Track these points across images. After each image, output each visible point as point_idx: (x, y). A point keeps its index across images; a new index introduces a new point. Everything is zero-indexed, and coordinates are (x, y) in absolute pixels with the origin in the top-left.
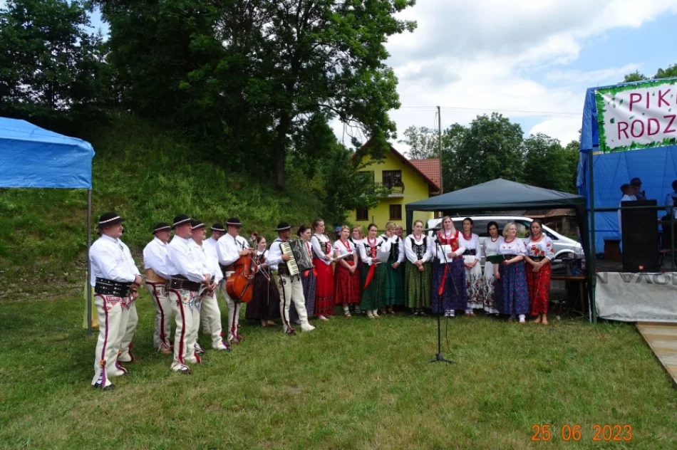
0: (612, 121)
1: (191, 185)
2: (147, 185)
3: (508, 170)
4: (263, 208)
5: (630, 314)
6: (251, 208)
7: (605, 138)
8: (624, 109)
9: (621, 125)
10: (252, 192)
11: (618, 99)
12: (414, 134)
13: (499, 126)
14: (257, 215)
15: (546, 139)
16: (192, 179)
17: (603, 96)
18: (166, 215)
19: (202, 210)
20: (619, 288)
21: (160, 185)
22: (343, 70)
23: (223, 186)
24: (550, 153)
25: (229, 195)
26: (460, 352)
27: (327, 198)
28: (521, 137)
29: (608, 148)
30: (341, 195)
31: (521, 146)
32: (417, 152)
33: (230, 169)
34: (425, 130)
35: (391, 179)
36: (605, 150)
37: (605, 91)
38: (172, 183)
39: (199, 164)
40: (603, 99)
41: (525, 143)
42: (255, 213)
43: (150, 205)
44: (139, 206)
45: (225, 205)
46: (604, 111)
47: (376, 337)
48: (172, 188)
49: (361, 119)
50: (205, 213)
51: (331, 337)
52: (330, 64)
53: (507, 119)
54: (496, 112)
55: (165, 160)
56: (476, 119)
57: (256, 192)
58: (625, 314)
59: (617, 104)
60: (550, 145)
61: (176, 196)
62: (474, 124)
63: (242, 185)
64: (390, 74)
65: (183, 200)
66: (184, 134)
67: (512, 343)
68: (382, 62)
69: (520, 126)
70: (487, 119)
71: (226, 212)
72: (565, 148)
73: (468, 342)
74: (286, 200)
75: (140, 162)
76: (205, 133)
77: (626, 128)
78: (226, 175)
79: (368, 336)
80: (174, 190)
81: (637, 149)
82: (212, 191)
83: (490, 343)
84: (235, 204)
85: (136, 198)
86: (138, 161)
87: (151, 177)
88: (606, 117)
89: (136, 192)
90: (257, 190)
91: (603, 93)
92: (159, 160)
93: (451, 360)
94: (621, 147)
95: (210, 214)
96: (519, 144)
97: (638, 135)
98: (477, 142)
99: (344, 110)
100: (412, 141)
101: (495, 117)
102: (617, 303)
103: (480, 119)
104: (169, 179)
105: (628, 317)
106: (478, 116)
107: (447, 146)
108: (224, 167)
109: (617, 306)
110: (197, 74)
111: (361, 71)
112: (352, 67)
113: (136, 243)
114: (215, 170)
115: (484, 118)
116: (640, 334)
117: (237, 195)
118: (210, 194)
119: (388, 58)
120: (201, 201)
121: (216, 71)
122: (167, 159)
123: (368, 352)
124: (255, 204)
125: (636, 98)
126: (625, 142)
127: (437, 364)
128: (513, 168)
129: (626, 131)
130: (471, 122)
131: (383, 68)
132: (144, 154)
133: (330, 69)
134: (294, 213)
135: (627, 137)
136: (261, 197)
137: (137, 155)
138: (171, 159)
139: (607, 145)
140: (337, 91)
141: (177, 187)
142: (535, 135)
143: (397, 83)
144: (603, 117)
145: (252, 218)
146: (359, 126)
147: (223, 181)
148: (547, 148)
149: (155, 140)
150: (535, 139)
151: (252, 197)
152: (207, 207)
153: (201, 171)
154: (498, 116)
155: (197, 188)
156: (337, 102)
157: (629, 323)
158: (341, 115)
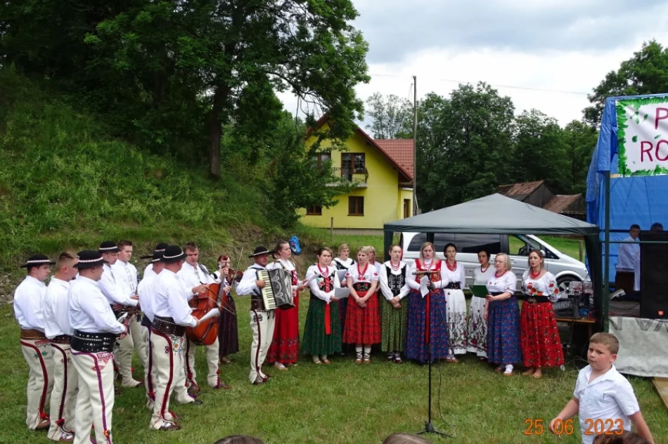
0: (634, 139)
1: (97, 170)
2: (38, 169)
3: (495, 153)
4: (193, 204)
5: (646, 367)
6: (178, 204)
7: (625, 159)
8: (648, 126)
9: (644, 144)
10: (179, 182)
11: (642, 114)
12: (379, 103)
13: (486, 98)
14: (185, 213)
15: (542, 118)
16: (98, 163)
17: (626, 109)
18: (64, 211)
19: (113, 205)
20: (635, 337)
21: (55, 170)
22: (298, 27)
23: (141, 174)
24: (545, 134)
25: (148, 186)
26: (453, 420)
27: (275, 192)
28: (512, 114)
29: (628, 170)
30: (292, 189)
31: (511, 124)
32: (383, 126)
33: (149, 151)
34: (393, 98)
35: (352, 165)
36: (624, 173)
37: (627, 103)
38: (72, 166)
39: (108, 143)
40: (624, 112)
41: (518, 121)
42: (183, 210)
43: (42, 197)
44: (27, 197)
45: (143, 198)
46: (626, 126)
47: (349, 395)
48: (72, 174)
49: (319, 93)
50: (116, 209)
51: (294, 393)
52: (283, 22)
53: (496, 91)
54: (483, 82)
55: (62, 135)
56: (457, 88)
57: (184, 182)
58: (641, 367)
59: (641, 119)
60: (545, 125)
61: (78, 185)
62: (455, 94)
63: (166, 173)
64: (357, 39)
65: (88, 191)
66: (87, 101)
67: (512, 406)
68: (349, 23)
69: (511, 100)
70: (471, 88)
71: (145, 208)
72: (564, 128)
73: (460, 404)
74: (221, 193)
75: (28, 136)
76: (116, 101)
77: (651, 149)
78: (144, 157)
79: (339, 393)
80: (74, 178)
81: (661, 174)
82: (125, 179)
83: (487, 407)
84: (156, 198)
85: (22, 187)
86: (24, 135)
87: (43, 159)
88: (628, 134)
89: (22, 178)
90: (185, 180)
91: (625, 105)
92: (53, 134)
93: (444, 431)
94: (643, 171)
95: (124, 212)
96: (510, 121)
97: (664, 158)
98: (458, 118)
99: (299, 80)
100: (377, 111)
101: (481, 87)
102: (632, 354)
103: (464, 88)
104: (68, 162)
105: (643, 371)
106: (460, 85)
107: (420, 120)
108: (141, 147)
109: (631, 358)
110: (110, 26)
111: (322, 31)
112: (310, 25)
113: (23, 249)
114: (129, 152)
115: (467, 87)
116: (659, 395)
117: (158, 186)
118: (122, 183)
119: (357, 18)
120: (111, 192)
121: (133, 23)
122: (64, 134)
123: (341, 419)
124: (182, 198)
125: (662, 114)
126: (648, 165)
127: (428, 436)
128: (500, 151)
129: (650, 152)
130: (452, 92)
131: (349, 31)
132: (33, 126)
133: (282, 27)
134: (233, 210)
135: (651, 159)
136: (190, 188)
137: (23, 128)
138: (69, 133)
139: (627, 168)
140: (290, 57)
141: (78, 173)
142: (529, 111)
143: (366, 50)
144: (624, 134)
145: (178, 217)
146: (316, 101)
147: (141, 167)
148: (542, 127)
149: (48, 108)
150: (529, 117)
151: (178, 188)
152: (119, 200)
153: (111, 152)
154: (486, 86)
155: (106, 176)
156: (291, 71)
157: (645, 378)
158: (294, 86)
